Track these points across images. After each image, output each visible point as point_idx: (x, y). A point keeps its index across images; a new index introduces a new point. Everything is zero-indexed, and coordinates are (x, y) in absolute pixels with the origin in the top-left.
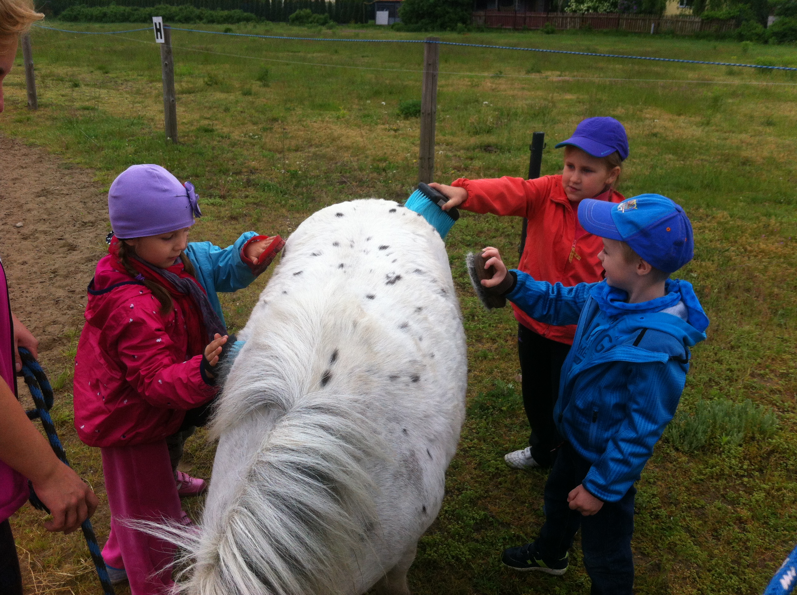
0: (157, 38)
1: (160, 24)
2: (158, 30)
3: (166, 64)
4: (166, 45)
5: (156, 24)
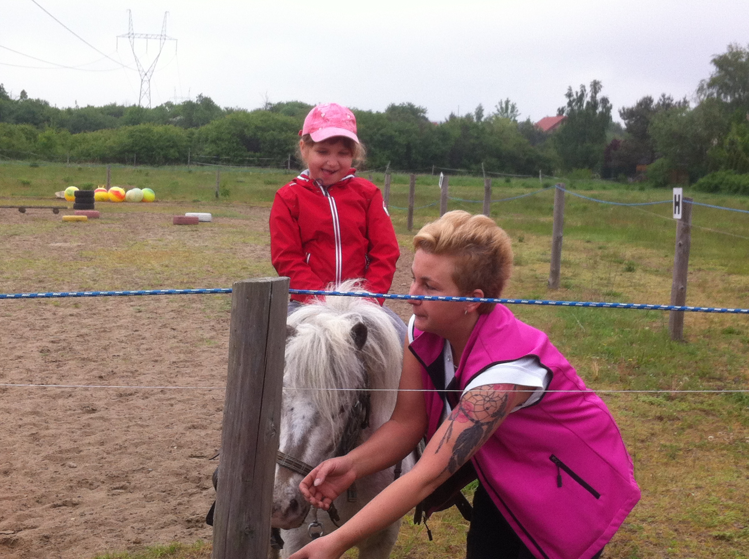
0: (675, 213)
1: (679, 196)
2: (677, 204)
3: (680, 245)
4: (682, 223)
5: (675, 196)
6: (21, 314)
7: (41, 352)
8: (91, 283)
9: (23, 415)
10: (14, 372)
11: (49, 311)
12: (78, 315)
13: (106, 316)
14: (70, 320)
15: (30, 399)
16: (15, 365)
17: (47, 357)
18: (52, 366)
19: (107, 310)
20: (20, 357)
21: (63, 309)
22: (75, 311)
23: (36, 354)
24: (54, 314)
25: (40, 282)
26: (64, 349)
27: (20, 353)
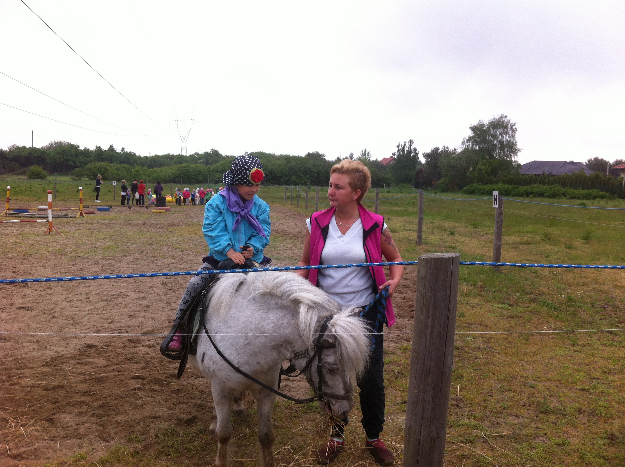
0: (494, 204)
2: (495, 200)
3: (498, 221)
4: (498, 209)
5: (494, 195)
6: (146, 262)
7: (162, 284)
8: (178, 245)
9: (162, 321)
10: (151, 296)
11: (160, 261)
12: (176, 263)
13: (191, 263)
14: (173, 265)
15: (164, 311)
16: (150, 292)
17: (167, 287)
18: (171, 292)
19: (191, 260)
20: (151, 287)
21: (167, 260)
22: (174, 261)
23: (160, 286)
24: (163, 262)
25: (151, 245)
26: (174, 282)
27: (151, 285)
